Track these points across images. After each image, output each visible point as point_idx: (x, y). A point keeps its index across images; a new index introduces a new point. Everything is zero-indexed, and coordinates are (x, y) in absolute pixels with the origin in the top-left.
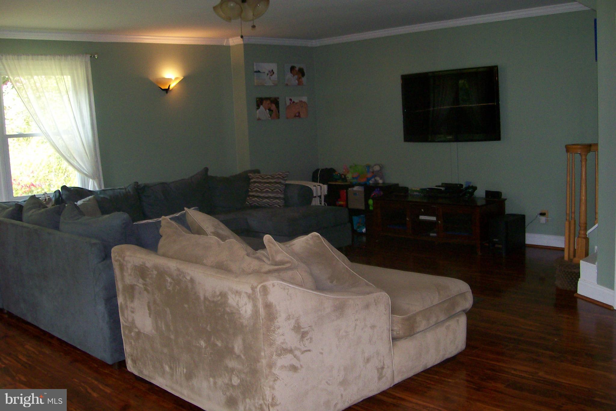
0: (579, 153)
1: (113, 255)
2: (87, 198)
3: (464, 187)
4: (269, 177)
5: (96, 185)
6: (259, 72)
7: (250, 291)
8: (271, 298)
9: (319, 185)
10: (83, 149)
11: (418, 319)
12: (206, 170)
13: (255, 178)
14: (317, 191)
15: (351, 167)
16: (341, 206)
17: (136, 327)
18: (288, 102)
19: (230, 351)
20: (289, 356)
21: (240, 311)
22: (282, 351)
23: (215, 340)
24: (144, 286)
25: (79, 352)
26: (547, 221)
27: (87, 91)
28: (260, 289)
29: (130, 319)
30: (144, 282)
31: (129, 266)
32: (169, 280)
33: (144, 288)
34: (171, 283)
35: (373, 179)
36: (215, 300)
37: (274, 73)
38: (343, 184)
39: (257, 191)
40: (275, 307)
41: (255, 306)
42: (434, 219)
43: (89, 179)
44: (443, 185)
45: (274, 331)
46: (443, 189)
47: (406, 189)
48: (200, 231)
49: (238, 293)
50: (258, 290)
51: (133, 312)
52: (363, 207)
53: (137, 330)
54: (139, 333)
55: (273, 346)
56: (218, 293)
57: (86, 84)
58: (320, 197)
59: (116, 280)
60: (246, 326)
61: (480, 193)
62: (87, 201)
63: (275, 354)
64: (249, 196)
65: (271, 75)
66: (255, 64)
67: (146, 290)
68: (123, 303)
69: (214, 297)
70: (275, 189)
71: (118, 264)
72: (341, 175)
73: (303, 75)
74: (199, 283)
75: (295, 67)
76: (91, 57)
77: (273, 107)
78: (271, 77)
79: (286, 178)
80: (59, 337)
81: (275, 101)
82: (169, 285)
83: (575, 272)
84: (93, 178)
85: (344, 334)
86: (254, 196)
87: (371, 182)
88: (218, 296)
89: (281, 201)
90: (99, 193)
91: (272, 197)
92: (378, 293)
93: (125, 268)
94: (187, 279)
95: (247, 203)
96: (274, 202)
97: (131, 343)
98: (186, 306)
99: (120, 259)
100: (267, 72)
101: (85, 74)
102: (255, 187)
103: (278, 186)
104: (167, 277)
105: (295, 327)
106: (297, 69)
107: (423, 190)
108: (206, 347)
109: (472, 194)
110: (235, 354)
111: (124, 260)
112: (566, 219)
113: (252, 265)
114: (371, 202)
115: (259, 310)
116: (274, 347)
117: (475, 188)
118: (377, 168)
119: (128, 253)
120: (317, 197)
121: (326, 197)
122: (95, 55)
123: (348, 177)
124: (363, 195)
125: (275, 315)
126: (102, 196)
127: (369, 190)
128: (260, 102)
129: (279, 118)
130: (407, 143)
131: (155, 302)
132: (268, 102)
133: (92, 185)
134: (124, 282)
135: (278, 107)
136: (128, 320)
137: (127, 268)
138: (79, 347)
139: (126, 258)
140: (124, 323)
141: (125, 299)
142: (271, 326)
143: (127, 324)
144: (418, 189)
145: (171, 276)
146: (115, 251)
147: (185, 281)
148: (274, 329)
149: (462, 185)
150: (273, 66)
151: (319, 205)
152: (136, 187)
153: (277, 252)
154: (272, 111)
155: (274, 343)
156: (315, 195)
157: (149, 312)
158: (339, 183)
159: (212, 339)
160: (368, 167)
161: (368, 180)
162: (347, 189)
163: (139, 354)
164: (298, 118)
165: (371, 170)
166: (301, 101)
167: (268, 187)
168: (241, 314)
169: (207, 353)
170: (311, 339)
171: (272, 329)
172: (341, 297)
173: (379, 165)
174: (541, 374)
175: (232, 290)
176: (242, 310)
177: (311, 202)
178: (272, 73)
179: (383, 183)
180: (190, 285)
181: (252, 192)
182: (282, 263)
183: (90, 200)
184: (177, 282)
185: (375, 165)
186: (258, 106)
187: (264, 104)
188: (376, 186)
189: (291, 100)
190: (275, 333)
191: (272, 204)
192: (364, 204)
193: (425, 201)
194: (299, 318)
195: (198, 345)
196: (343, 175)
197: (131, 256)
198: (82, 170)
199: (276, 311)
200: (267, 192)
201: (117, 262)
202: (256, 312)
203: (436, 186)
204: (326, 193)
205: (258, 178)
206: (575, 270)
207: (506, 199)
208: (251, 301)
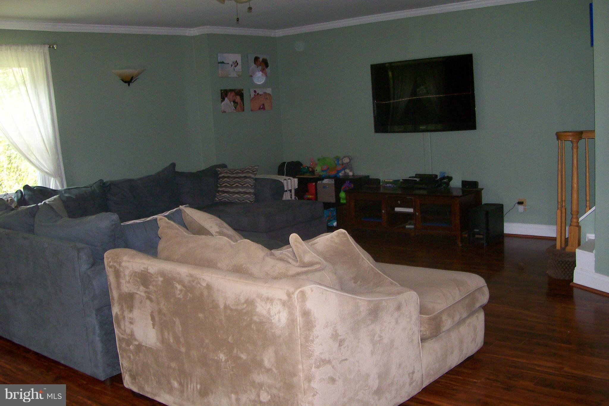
0: (570, 140)
1: (106, 261)
2: (52, 198)
3: (438, 178)
4: (238, 172)
5: (58, 184)
6: (223, 63)
7: (285, 297)
8: (310, 305)
9: (290, 179)
10: (44, 145)
11: (444, 317)
12: (173, 165)
13: (224, 173)
14: (287, 186)
15: (319, 160)
16: (309, 199)
17: (136, 340)
18: (253, 94)
19: (259, 364)
20: (328, 367)
21: (271, 320)
22: (321, 363)
23: (239, 353)
24: (146, 294)
25: (61, 367)
26: (525, 209)
27: (46, 84)
28: (297, 295)
29: (128, 331)
30: (147, 290)
31: (127, 272)
32: (179, 287)
33: (146, 295)
34: (181, 291)
35: (343, 172)
36: (239, 308)
37: (238, 64)
38: (312, 177)
39: (226, 186)
40: (313, 314)
41: (291, 314)
42: (411, 210)
43: (50, 178)
44: (417, 176)
45: (313, 341)
46: (418, 180)
47: (377, 181)
48: (201, 231)
49: (269, 300)
50: (296, 296)
51: (131, 323)
52: (333, 200)
53: (136, 343)
54: (139, 347)
55: (311, 357)
56: (243, 301)
57: (45, 75)
58: (291, 191)
59: (111, 288)
60: (279, 337)
61: (456, 183)
62: (53, 201)
63: (313, 366)
64: (219, 192)
65: (235, 66)
66: (219, 54)
67: (149, 298)
68: (119, 313)
69: (237, 305)
70: (244, 184)
71: (113, 270)
72: (308, 168)
73: (267, 66)
74: (218, 290)
75: (259, 58)
76: (49, 47)
77: (238, 99)
78: (235, 68)
79: (255, 172)
80: (38, 351)
81: (240, 93)
82: (179, 293)
83: (568, 261)
84: (55, 177)
85: (378, 339)
86: (224, 192)
87: (341, 174)
88: (244, 304)
89: (251, 196)
90: (63, 192)
91: (243, 192)
92: (408, 293)
93: (122, 275)
94: (202, 286)
95: (216, 199)
96: (244, 198)
97: (130, 358)
98: (201, 315)
99: (115, 264)
100: (231, 63)
101: (44, 66)
102: (224, 182)
103: (248, 181)
104: (176, 284)
105: (332, 334)
106: (261, 60)
107: (396, 182)
108: (226, 361)
109: (448, 184)
110: (265, 368)
111: (120, 266)
112: (558, 208)
113: (277, 267)
114: (343, 195)
115: (296, 319)
116: (313, 358)
117: (450, 179)
118: (346, 160)
119: (125, 258)
120: (288, 191)
121: (296, 190)
122: (54, 45)
123: (317, 170)
124: (333, 188)
125: (313, 323)
126: (67, 195)
127: (339, 183)
128: (224, 94)
129: (244, 110)
130: (378, 134)
131: (160, 312)
132: (233, 94)
133: (53, 184)
134: (120, 290)
135: (242, 99)
136: (125, 331)
137: (124, 274)
138: (62, 362)
139: (123, 264)
140: (120, 335)
141: (122, 309)
142: (310, 336)
143: (123, 336)
144: (391, 181)
145: (181, 282)
146: (108, 256)
147: (199, 288)
148: (313, 339)
149: (436, 176)
150: (237, 57)
151: (289, 199)
152: (101, 184)
153: (305, 252)
154: (237, 103)
155: (312, 354)
156: (286, 189)
157: (152, 322)
158: (307, 176)
159: (235, 351)
160: (338, 159)
161: (339, 172)
162: (316, 183)
163: (140, 369)
164: (262, 110)
165: (340, 162)
166: (265, 93)
167: (238, 182)
168: (272, 323)
169: (228, 367)
170: (348, 347)
171: (311, 338)
172: (374, 299)
173: (348, 157)
174: (566, 369)
175: (261, 297)
176: (274, 319)
177: (282, 197)
178: (236, 64)
179: (353, 175)
180: (206, 293)
181: (221, 187)
182: (311, 264)
183: (55, 199)
184: (189, 288)
185: (344, 157)
186: (223, 99)
187: (228, 96)
188: (346, 179)
189: (255, 92)
190: (313, 343)
191: (242, 199)
192: (334, 197)
193: (399, 192)
194: (336, 324)
195: (216, 358)
196: (310, 167)
197: (129, 262)
198: (43, 168)
199: (314, 318)
200: (237, 187)
201: (112, 268)
202: (292, 321)
203: (410, 177)
204: (297, 187)
205: (226, 173)
206: (570, 259)
207: (483, 189)
208: (287, 309)
